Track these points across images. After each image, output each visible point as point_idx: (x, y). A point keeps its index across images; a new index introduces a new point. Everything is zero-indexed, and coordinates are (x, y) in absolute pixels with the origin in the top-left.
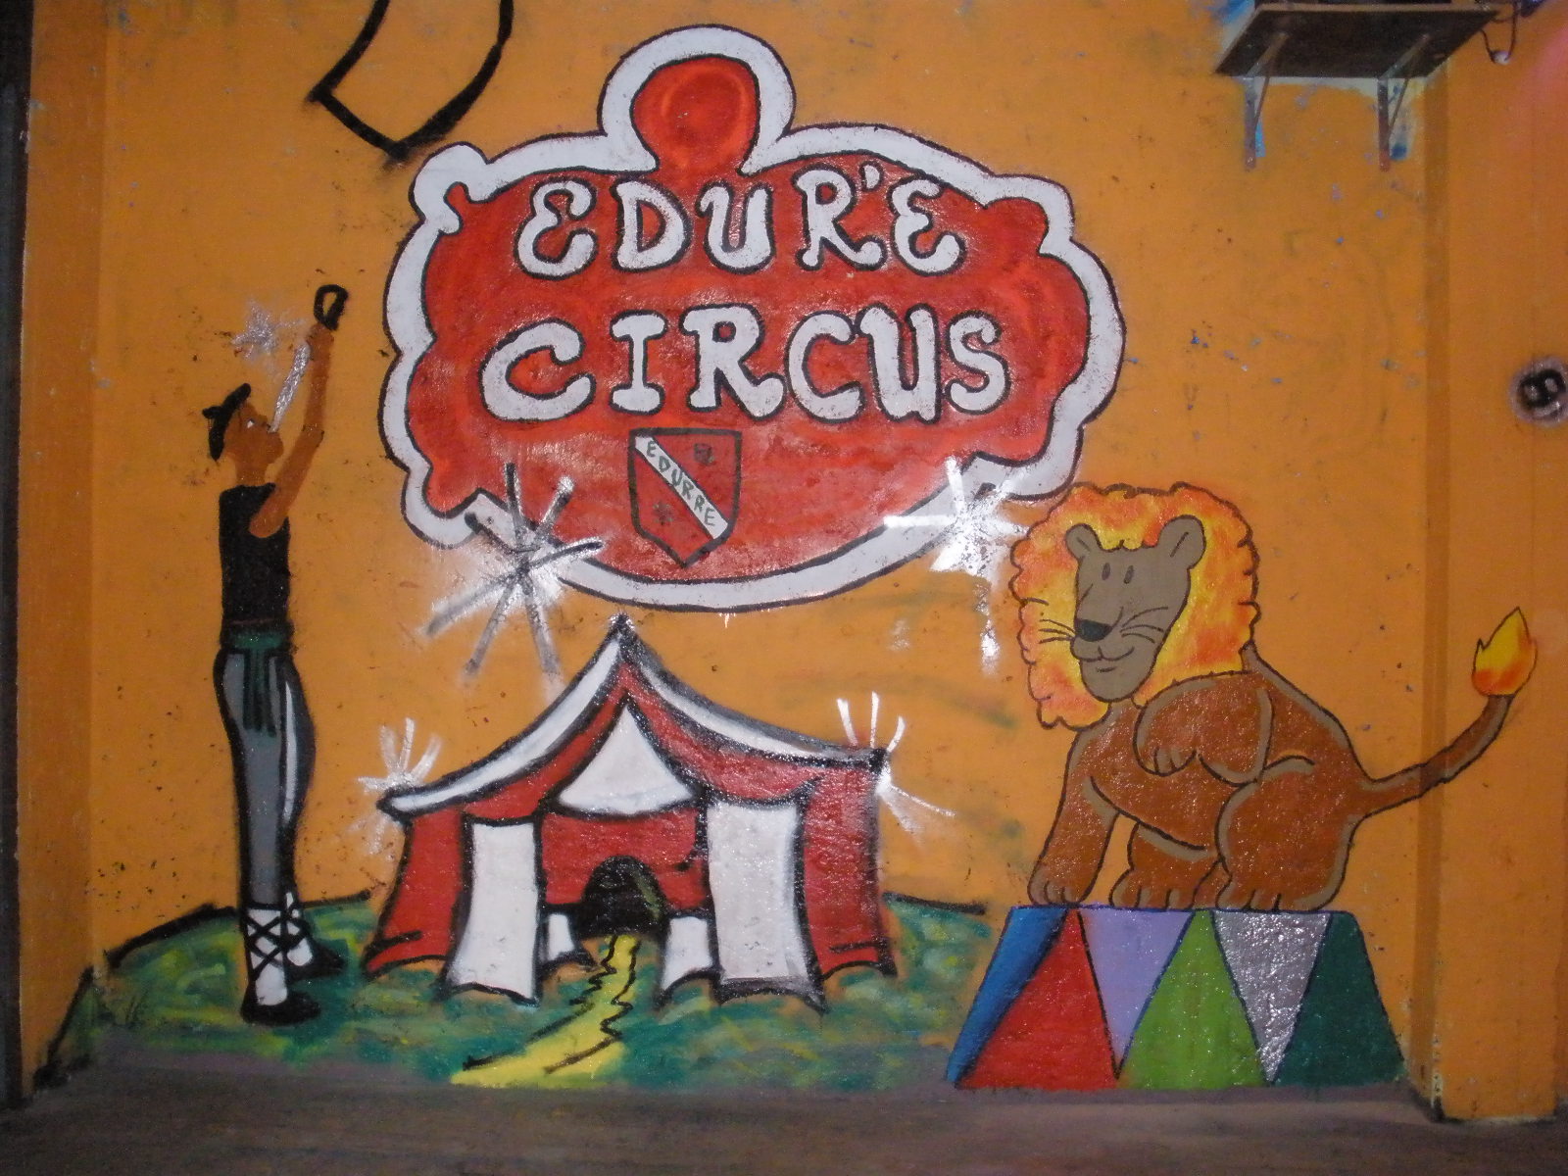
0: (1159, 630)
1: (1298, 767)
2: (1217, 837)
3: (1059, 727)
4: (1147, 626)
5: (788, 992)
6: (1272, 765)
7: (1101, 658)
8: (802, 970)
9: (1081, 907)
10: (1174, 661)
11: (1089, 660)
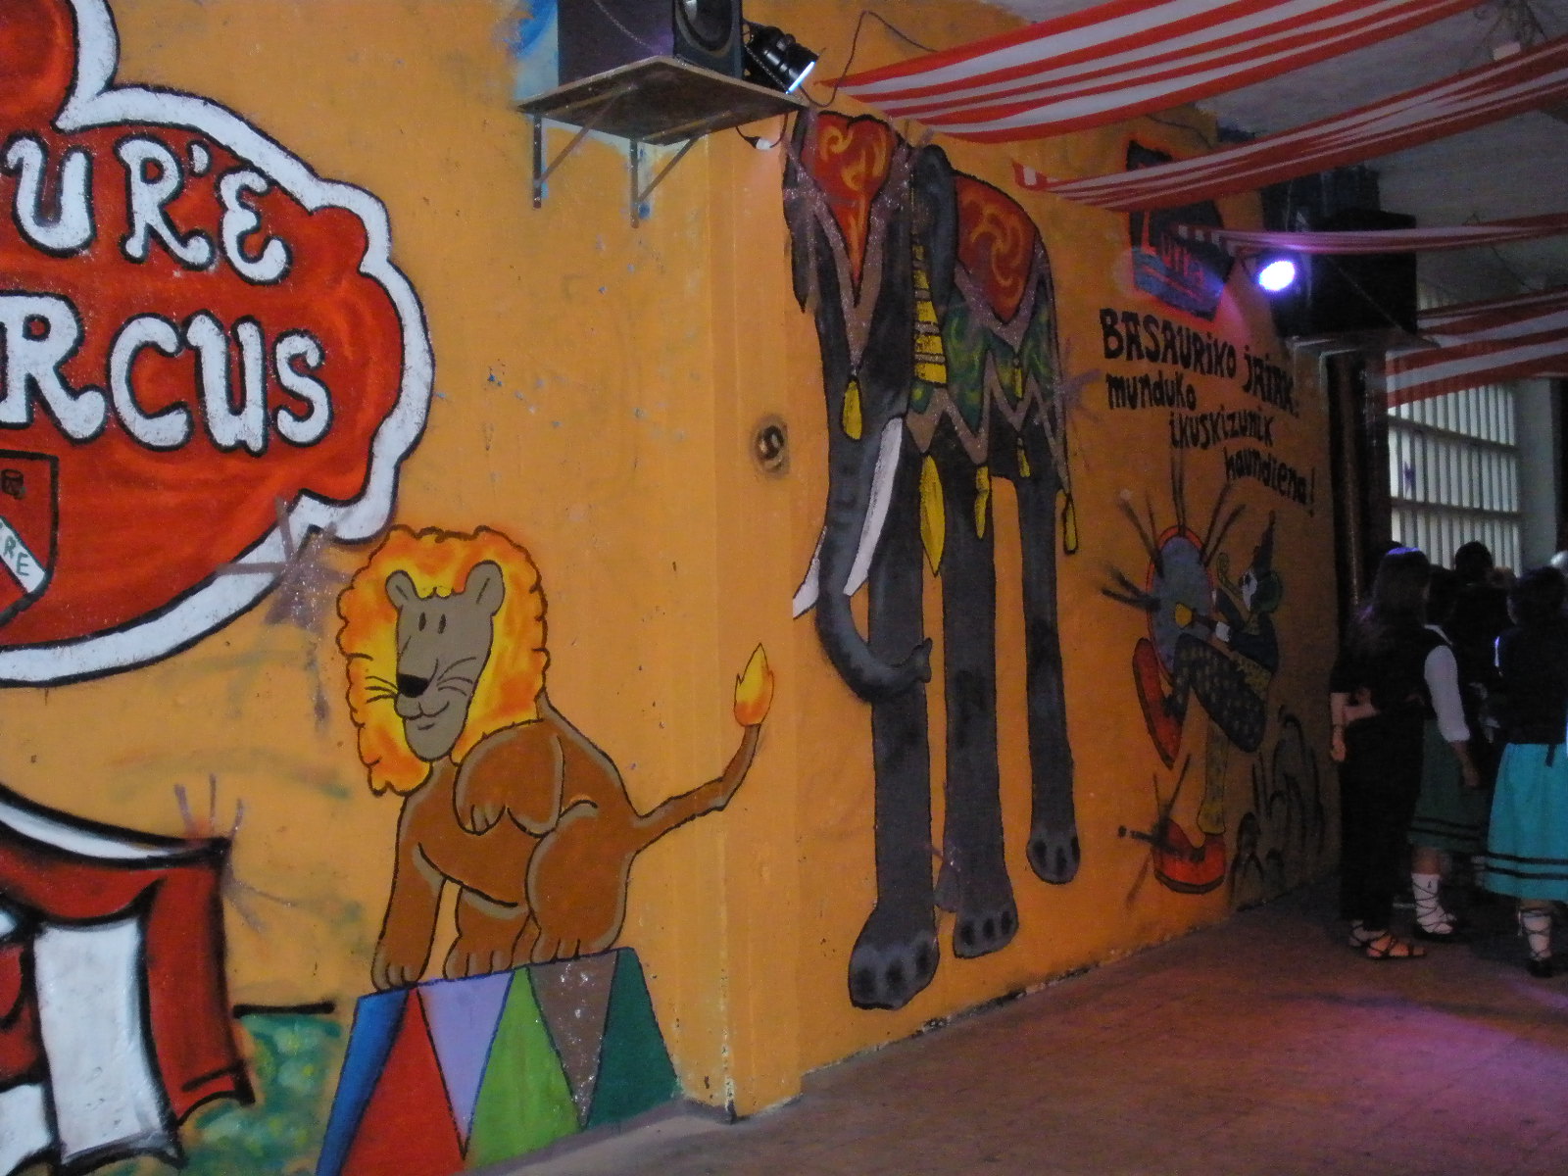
0: (468, 681)
1: (586, 810)
2: (527, 893)
3: (389, 794)
4: (460, 678)
5: (140, 1151)
6: (565, 812)
7: (422, 714)
8: (155, 1121)
9: (421, 985)
10: (482, 714)
11: (412, 718)
